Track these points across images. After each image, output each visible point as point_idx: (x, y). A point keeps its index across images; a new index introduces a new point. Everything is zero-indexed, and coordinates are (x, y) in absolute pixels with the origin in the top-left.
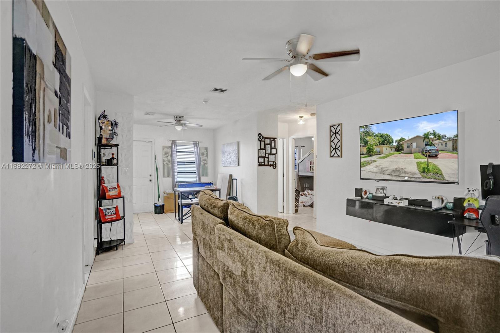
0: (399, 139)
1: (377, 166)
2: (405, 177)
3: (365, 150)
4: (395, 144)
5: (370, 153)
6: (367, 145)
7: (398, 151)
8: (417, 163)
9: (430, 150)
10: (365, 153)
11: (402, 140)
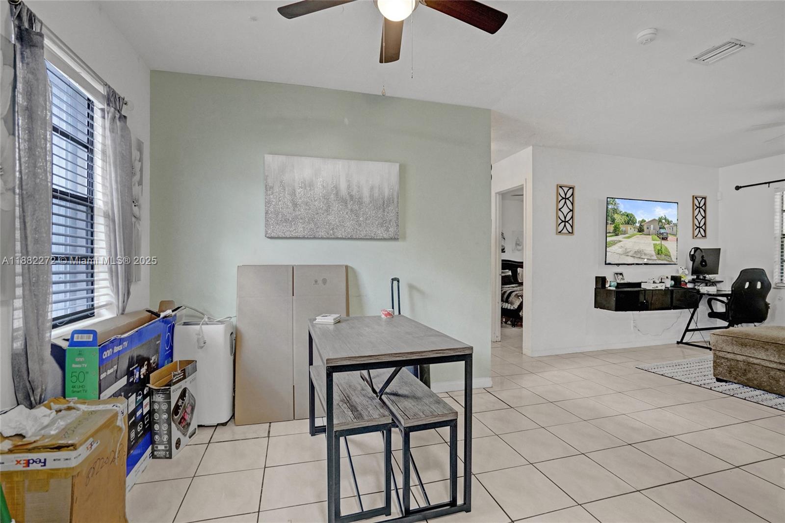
0: (641, 220)
1: (622, 247)
2: (644, 259)
3: (611, 228)
4: (638, 225)
5: (616, 232)
6: (614, 223)
7: (640, 232)
8: (654, 244)
9: (663, 233)
10: (611, 232)
11: (643, 221)
